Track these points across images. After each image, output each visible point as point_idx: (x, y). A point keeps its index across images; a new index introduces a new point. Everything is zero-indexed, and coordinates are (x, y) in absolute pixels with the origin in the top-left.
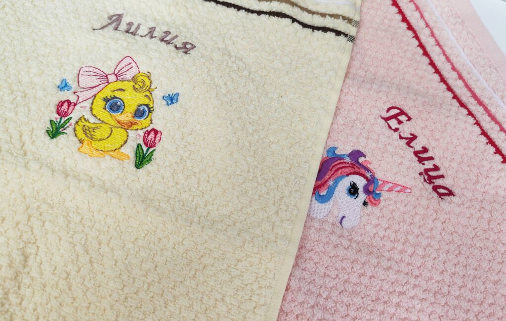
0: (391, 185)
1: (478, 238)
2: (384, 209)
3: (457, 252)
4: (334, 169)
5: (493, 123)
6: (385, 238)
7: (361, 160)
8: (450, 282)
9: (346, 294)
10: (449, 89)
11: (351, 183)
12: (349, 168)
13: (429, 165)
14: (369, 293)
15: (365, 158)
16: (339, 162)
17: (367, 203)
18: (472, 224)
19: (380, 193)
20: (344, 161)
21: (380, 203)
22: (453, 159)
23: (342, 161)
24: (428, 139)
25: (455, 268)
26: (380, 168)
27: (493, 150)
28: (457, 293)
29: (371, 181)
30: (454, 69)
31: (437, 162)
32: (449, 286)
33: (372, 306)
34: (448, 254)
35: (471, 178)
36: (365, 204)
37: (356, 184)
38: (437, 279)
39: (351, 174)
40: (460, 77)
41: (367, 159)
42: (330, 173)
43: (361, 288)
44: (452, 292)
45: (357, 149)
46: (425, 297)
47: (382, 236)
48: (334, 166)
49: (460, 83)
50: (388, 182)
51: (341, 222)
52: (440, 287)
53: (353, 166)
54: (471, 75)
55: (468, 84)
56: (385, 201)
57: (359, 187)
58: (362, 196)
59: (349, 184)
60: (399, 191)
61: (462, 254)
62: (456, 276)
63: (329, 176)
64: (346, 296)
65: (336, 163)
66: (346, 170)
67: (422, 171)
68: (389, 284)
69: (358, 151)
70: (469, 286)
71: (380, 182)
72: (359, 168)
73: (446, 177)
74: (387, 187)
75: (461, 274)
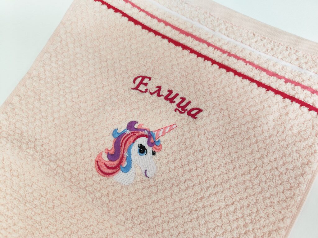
0: (162, 130)
1: (228, 131)
2: (166, 149)
3: (221, 148)
4: (123, 144)
5: (201, 44)
6: (177, 168)
7: (136, 126)
8: (226, 171)
9: (172, 220)
10: (164, 37)
11: (138, 146)
12: (132, 137)
13: (177, 100)
14: (184, 211)
15: (138, 123)
16: (123, 137)
17: (154, 152)
18: (221, 124)
19: (159, 140)
20: (127, 134)
21: (162, 147)
22: (189, 86)
23: (125, 135)
24: (168, 84)
25: (225, 159)
26: (150, 124)
27: (209, 63)
28: (233, 175)
29: (149, 136)
30: (160, 21)
31: (181, 95)
32: (227, 173)
33: (189, 218)
34: (217, 153)
35: (206, 91)
36: (154, 153)
37: (141, 145)
38: (218, 174)
39: (135, 140)
40: (167, 24)
41: (139, 123)
42: (122, 149)
43: (178, 211)
44: (231, 176)
45: (129, 122)
46: (217, 191)
47: (173, 168)
48: (122, 142)
49: (168, 28)
50: (159, 130)
51: (146, 176)
52: (222, 178)
53: (133, 134)
54: (172, 18)
55: (174, 25)
56: (164, 143)
57: (144, 145)
58: (149, 150)
59: (138, 147)
60: (169, 131)
61: (225, 147)
62: (228, 164)
63: (123, 151)
64: (172, 222)
65: (123, 139)
66: (131, 139)
67: (176, 107)
68: (192, 197)
69: (131, 122)
70: (238, 166)
71: (155, 133)
72: (138, 132)
73: (191, 101)
74: (161, 133)
75: (229, 161)
